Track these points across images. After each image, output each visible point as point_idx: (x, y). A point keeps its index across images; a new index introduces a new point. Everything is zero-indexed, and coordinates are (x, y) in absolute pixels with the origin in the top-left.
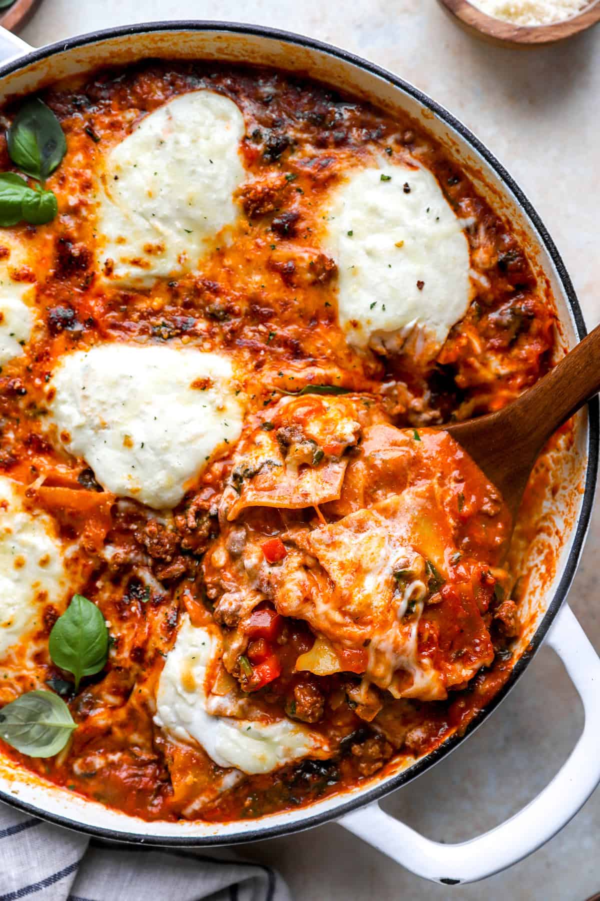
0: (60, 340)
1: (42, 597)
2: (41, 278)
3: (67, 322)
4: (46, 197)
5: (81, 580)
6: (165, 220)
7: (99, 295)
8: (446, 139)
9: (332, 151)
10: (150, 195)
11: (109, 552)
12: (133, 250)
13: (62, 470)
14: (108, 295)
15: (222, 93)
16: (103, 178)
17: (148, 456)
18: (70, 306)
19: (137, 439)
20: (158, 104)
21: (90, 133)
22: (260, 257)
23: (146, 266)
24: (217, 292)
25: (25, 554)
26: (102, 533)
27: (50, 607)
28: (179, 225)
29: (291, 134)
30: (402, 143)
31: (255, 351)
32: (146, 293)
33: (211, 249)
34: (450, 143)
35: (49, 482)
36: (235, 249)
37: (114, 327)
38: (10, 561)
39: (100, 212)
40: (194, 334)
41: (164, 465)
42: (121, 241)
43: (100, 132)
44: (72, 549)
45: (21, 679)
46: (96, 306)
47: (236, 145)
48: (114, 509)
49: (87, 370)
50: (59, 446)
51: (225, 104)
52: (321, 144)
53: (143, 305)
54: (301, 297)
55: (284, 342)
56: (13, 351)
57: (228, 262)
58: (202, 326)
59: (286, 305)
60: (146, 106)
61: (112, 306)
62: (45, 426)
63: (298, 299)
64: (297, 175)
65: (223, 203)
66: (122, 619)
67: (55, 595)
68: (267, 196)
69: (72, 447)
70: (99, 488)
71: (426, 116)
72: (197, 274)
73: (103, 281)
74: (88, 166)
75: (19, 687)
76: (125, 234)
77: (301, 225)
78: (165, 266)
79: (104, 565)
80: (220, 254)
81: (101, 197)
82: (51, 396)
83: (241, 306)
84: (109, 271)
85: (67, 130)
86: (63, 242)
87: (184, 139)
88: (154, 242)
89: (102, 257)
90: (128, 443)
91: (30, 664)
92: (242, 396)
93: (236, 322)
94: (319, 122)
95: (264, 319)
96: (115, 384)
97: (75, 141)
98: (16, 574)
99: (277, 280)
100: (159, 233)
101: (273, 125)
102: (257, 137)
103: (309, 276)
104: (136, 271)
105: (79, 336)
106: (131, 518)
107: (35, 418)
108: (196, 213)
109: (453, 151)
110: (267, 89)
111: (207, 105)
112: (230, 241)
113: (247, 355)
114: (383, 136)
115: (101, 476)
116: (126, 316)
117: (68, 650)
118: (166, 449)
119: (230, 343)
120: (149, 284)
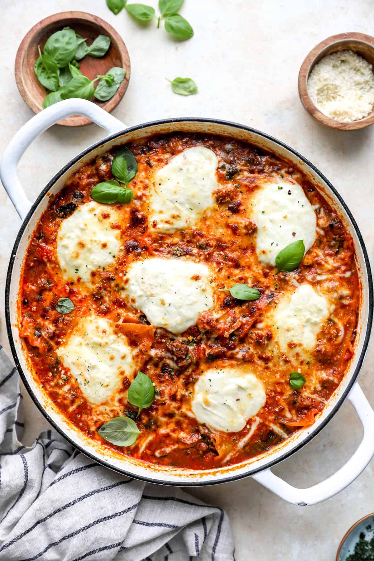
0: (131, 256)
1: (122, 373)
2: (123, 228)
3: (134, 248)
4: (128, 191)
5: (140, 365)
6: (181, 204)
7: (149, 236)
8: (309, 173)
9: (257, 175)
10: (175, 192)
11: (153, 352)
12: (166, 216)
13: (131, 315)
14: (153, 236)
15: (208, 148)
16: (154, 184)
17: (172, 309)
18: (136, 240)
19: (167, 302)
20: (180, 152)
21: (149, 164)
22: (223, 221)
23: (172, 224)
24: (202, 236)
25: (114, 354)
26: (150, 344)
27: (126, 378)
28: (187, 206)
29: (238, 167)
30: (288, 173)
31: (219, 263)
32: (170, 236)
33: (200, 217)
34: (311, 176)
35: (125, 321)
36: (211, 217)
37: (156, 250)
38: (108, 357)
39: (152, 199)
40: (191, 255)
41: (180, 314)
42: (161, 212)
43: (153, 163)
44: (136, 351)
45: (112, 411)
46: (148, 241)
47: (215, 171)
48: (156, 333)
49: (144, 270)
50: (129, 305)
51: (209, 153)
52: (252, 172)
53: (169, 241)
54: (240, 240)
55: (232, 260)
56: (111, 260)
57: (208, 223)
58: (195, 251)
59: (233, 243)
60: (174, 153)
61: (155, 241)
62: (123, 295)
63: (239, 241)
64: (240, 185)
65: (208, 197)
66: (161, 382)
67: (128, 372)
68: (227, 195)
69: (136, 305)
70: (148, 323)
71: (301, 164)
72: (194, 228)
73: (152, 230)
74: (147, 178)
75: (111, 415)
76: (162, 209)
77: (241, 208)
78: (180, 224)
79: (151, 358)
80: (204, 219)
81: (153, 192)
82: (127, 281)
83: (213, 243)
84: (155, 225)
85: (138, 161)
86: (134, 212)
87: (192, 168)
88: (176, 213)
89: (151, 220)
90: (163, 303)
91: (117, 404)
92: (214, 284)
93: (211, 250)
94: (251, 162)
95: (223, 249)
96: (156, 277)
97: (141, 167)
98: (110, 363)
99: (230, 232)
100: (178, 210)
101: (231, 163)
102: (223, 167)
103: (244, 231)
104: (167, 226)
105: (139, 254)
106: (162, 337)
107: (118, 291)
108: (195, 201)
109: (312, 179)
110: (229, 146)
111: (201, 153)
112: (209, 214)
113: (215, 265)
114: (279, 169)
115: (150, 317)
116: (161, 245)
117: (136, 396)
118: (180, 307)
119: (208, 259)
120: (172, 232)
